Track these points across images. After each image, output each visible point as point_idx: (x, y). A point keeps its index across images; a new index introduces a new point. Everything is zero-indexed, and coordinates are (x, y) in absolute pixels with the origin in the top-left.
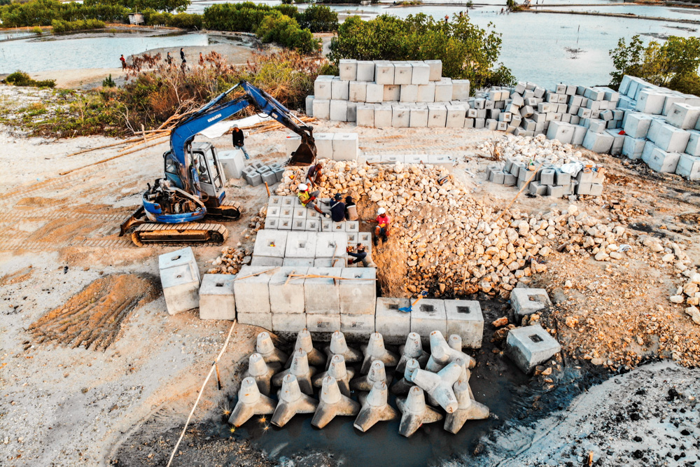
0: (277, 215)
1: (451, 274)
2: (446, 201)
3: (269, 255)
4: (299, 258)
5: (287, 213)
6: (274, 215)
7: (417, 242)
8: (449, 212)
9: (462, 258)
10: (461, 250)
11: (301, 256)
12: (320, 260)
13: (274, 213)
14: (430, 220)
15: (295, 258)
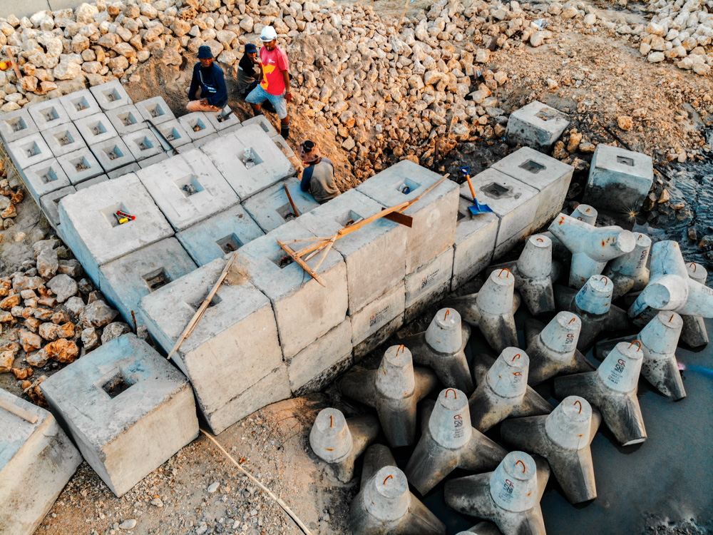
0: (46, 153)
1: (407, 136)
2: (327, 21)
3: (138, 245)
4: (209, 217)
5: (65, 140)
6: (36, 158)
7: (333, 104)
8: (344, 37)
9: (404, 105)
10: (396, 91)
11: (212, 211)
12: (254, 200)
13: (33, 151)
14: (327, 60)
15: (201, 221)
